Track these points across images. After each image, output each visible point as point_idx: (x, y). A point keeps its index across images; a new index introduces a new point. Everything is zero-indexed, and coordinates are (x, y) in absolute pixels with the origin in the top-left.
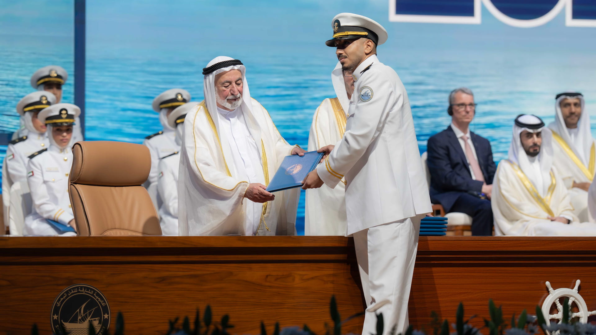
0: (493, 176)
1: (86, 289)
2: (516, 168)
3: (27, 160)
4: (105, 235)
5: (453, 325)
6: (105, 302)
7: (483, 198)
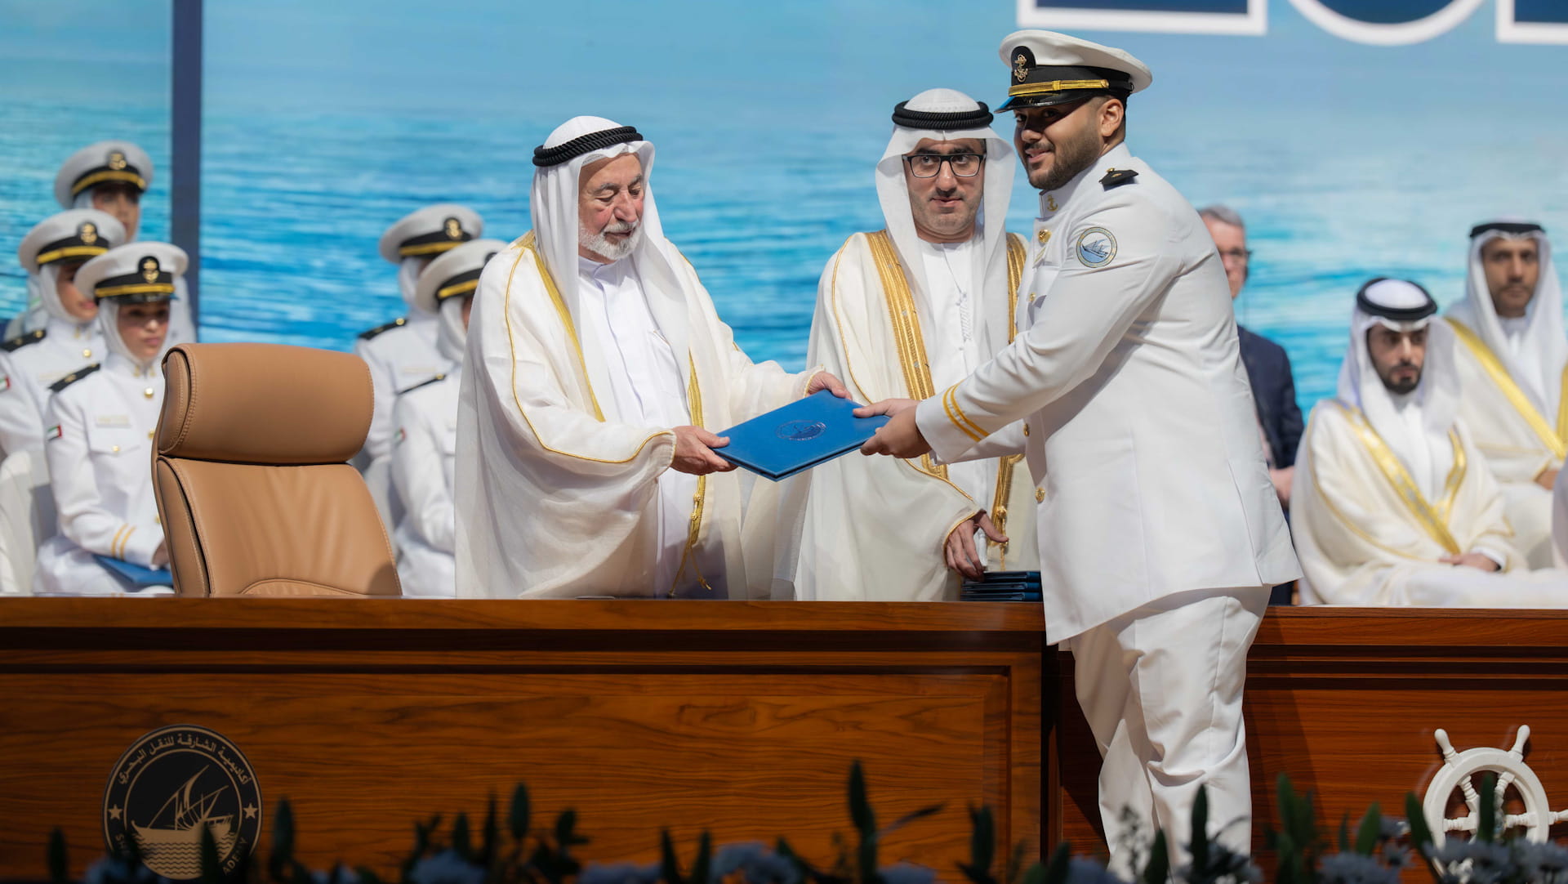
0: (1296, 445)
1: (197, 739)
2: (1358, 420)
3: (45, 395)
4: (250, 595)
6: (247, 773)
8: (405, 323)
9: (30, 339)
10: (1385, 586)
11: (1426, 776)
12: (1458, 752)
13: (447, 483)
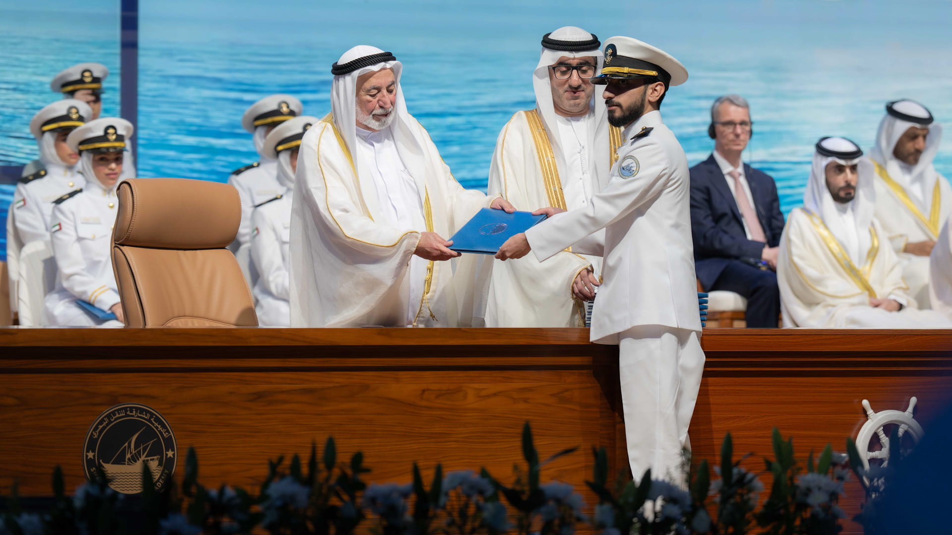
0: (780, 234)
1: (139, 411)
2: (817, 221)
3: (48, 208)
4: (169, 326)
5: (717, 469)
6: (168, 431)
7: (764, 268)
8: (258, 165)
9: (37, 176)
10: (833, 316)
11: (857, 427)
12: (876, 413)
13: (284, 259)
